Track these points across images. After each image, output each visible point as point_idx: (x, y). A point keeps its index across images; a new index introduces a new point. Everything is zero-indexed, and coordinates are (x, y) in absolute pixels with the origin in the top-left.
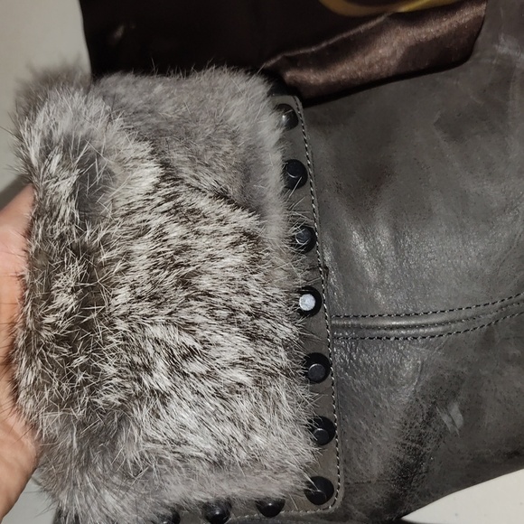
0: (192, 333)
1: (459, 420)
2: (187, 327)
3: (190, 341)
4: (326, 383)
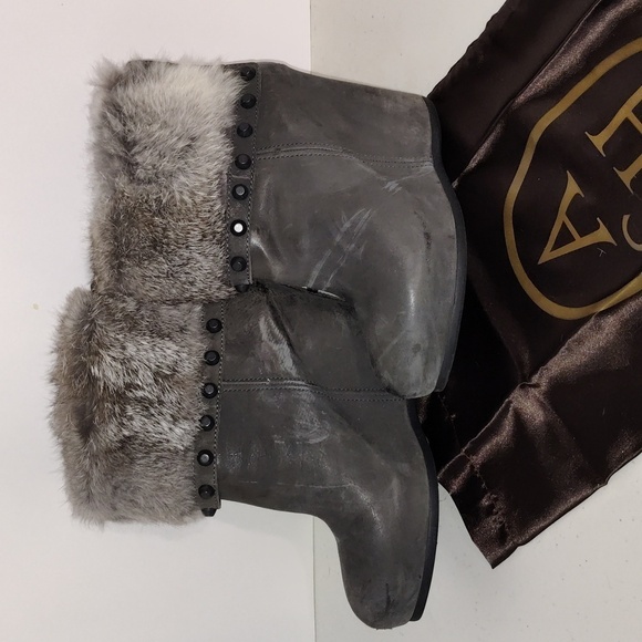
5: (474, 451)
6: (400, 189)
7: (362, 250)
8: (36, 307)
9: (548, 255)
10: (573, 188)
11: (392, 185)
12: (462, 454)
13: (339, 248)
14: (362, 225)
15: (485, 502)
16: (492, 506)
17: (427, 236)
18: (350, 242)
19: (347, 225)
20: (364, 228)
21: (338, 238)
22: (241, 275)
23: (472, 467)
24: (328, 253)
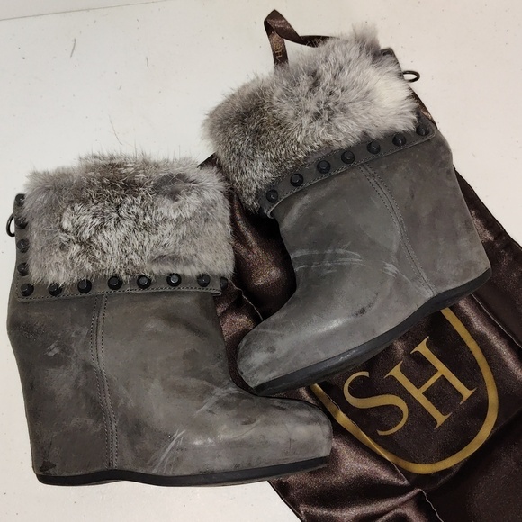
4: (77, 291)
6: (391, 275)
7: (329, 272)
11: (391, 268)
13: (322, 257)
14: (346, 261)
17: (363, 311)
18: (331, 261)
19: (341, 251)
20: (344, 263)
21: (329, 251)
22: (267, 204)
24: (316, 252)
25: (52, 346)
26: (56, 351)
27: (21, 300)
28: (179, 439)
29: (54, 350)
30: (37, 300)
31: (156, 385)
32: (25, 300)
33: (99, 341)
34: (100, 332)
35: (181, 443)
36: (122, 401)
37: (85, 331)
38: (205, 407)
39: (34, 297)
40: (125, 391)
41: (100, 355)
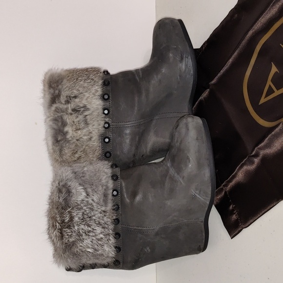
0: (90, 227)
1: (149, 250)
2: (89, 226)
3: (90, 229)
4: (119, 239)
5: (226, 185)
8: (36, 124)
9: (263, 100)
10: (274, 69)
12: (221, 187)
15: (231, 207)
16: (233, 210)
23: (226, 192)
25: (146, 250)
26: (148, 248)
27: (121, 265)
28: (195, 192)
29: (148, 249)
30: (122, 258)
31: (169, 203)
32: (122, 264)
33: (145, 229)
34: (140, 228)
35: (197, 192)
36: (175, 218)
37: (140, 235)
38: (181, 180)
39: (121, 260)
40: (171, 217)
41: (152, 228)
